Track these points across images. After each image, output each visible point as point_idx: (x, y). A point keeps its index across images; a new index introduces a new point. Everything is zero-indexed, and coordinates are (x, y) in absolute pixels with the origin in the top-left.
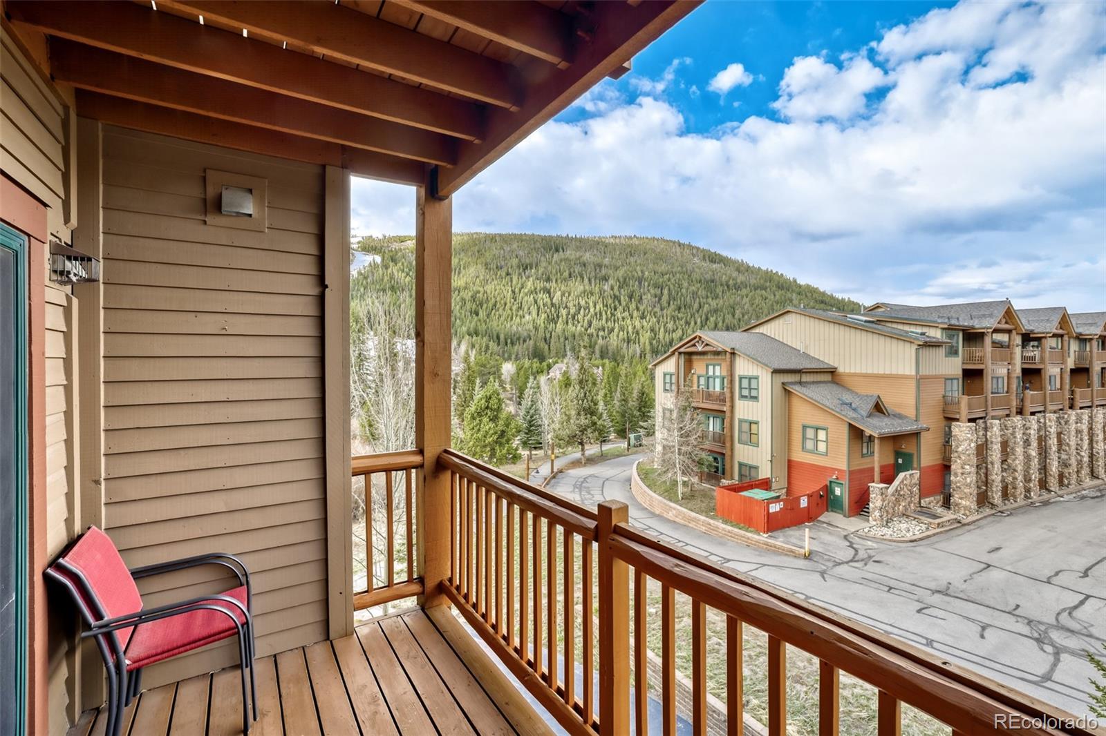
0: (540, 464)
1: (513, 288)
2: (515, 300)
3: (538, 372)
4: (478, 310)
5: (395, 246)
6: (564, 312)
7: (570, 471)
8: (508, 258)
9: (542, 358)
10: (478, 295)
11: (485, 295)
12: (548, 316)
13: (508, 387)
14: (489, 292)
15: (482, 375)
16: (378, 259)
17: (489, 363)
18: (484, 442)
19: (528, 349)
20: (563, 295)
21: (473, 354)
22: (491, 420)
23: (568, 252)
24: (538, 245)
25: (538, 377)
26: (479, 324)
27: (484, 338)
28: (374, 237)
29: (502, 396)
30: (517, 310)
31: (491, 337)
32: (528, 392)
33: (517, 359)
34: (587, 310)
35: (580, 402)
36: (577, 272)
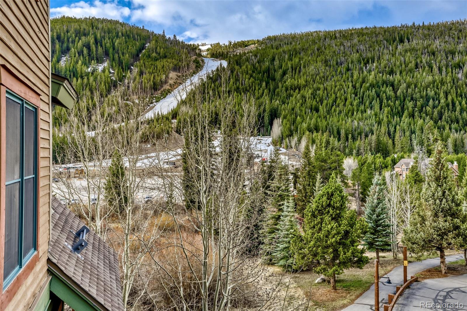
0: (389, 268)
1: (354, 83)
2: (356, 95)
3: (382, 168)
4: (318, 107)
5: (239, 51)
6: (410, 105)
7: (427, 281)
8: (348, 53)
9: (386, 153)
10: (318, 92)
11: (325, 92)
12: (392, 110)
13: (350, 182)
14: (329, 88)
15: (322, 170)
16: (225, 64)
17: (329, 158)
18: (326, 242)
19: (370, 144)
20: (408, 86)
21: (313, 150)
22: (333, 219)
23: (415, 42)
24: (381, 38)
25: (383, 172)
26: (319, 120)
27: (325, 134)
28: (221, 44)
29: (345, 193)
30: (358, 106)
31: (331, 133)
32: (373, 189)
33: (358, 154)
34: (437, 102)
35: (438, 201)
36: (424, 61)
